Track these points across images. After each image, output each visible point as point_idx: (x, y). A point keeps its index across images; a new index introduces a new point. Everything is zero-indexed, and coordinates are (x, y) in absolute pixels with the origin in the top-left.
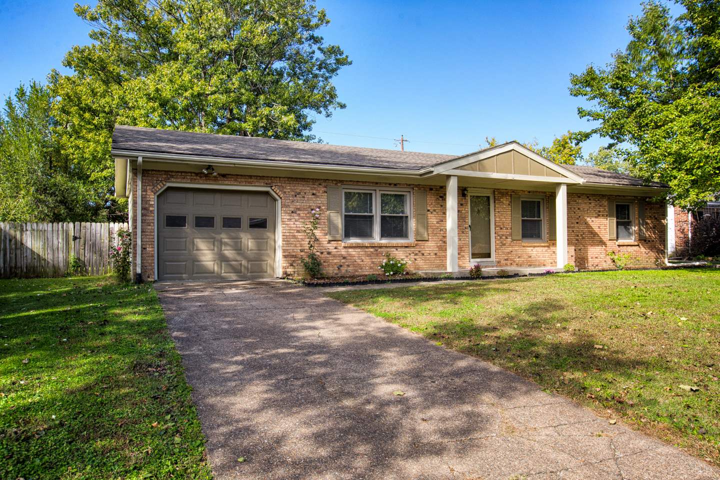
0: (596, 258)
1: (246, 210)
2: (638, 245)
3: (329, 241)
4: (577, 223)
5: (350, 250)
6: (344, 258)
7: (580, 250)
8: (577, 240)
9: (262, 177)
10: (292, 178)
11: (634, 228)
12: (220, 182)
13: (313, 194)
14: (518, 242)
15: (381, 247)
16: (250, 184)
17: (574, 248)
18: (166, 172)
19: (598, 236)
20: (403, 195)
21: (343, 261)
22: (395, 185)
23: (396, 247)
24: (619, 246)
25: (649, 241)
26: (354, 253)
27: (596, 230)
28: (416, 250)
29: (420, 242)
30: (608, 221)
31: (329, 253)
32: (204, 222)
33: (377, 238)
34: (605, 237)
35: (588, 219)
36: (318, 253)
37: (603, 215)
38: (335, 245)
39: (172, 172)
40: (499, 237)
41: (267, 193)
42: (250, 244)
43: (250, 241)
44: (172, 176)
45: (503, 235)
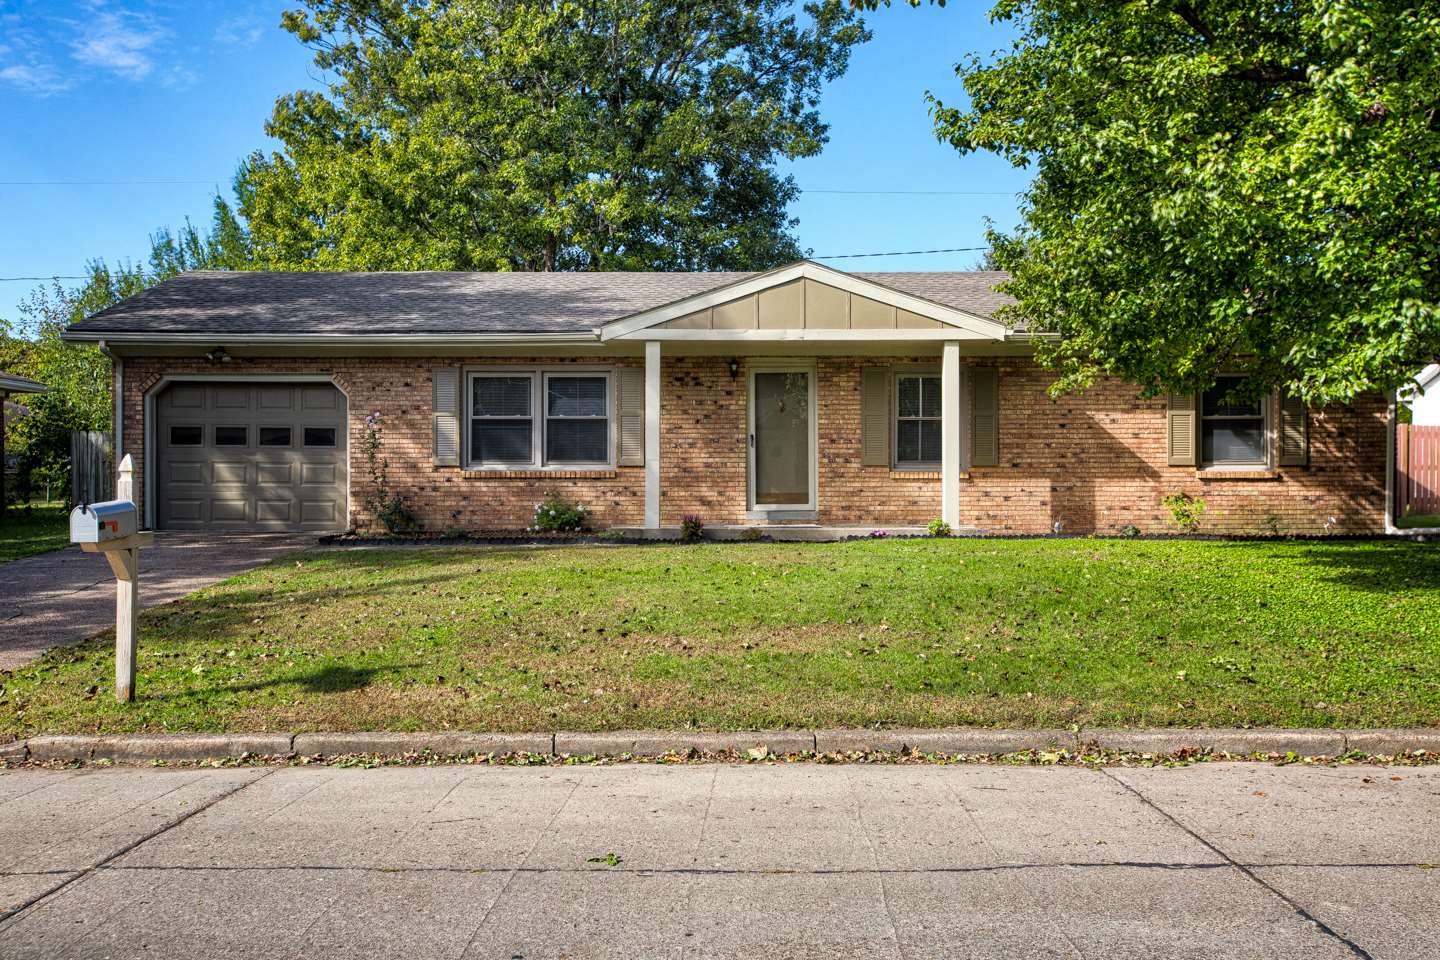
0: (1124, 508)
1: (297, 415)
2: (1279, 479)
3: (436, 468)
4: (1063, 426)
5: (477, 484)
6: (465, 498)
7: (1070, 489)
8: (1063, 466)
9: (314, 360)
10: (368, 358)
11: (1271, 435)
12: (244, 371)
13: (407, 385)
14: (879, 470)
15: (540, 479)
16: (294, 371)
17: (1049, 484)
18: (161, 359)
19: (1133, 455)
20: (605, 379)
21: (463, 503)
22: (574, 360)
23: (574, 479)
24: (1206, 481)
25: (1322, 469)
26: (484, 489)
27: (1128, 441)
28: (621, 483)
29: (627, 470)
30: (1166, 421)
31: (435, 489)
32: (231, 437)
33: (537, 463)
34: (1156, 456)
35: (1100, 416)
36: (416, 489)
37: (1149, 407)
38: (447, 475)
39: (169, 358)
40: (826, 460)
41: (329, 385)
42: (304, 471)
43: (305, 466)
44: (169, 366)
45: (838, 455)
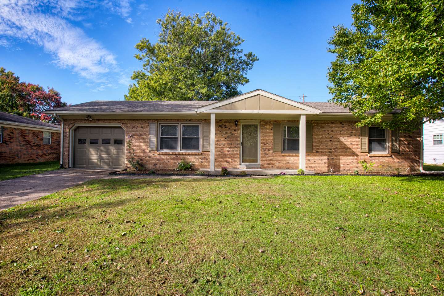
0: (348, 164)
1: (112, 135)
2: (391, 156)
3: (150, 151)
4: (331, 141)
5: (162, 156)
6: (158, 160)
7: (333, 159)
8: (331, 152)
9: (116, 120)
10: (131, 119)
11: (388, 144)
12: (97, 123)
13: (142, 127)
14: (278, 153)
15: (180, 155)
16: (110, 123)
17: (327, 157)
18: (74, 119)
19: (350, 149)
20: (199, 126)
21: (157, 161)
22: (190, 120)
23: (189, 155)
24: (371, 157)
25: (403, 154)
26: (164, 158)
27: (349, 145)
28: (203, 156)
29: (205, 152)
30: (360, 139)
31: (150, 157)
32: (94, 142)
33: (179, 150)
34: (358, 150)
35: (341, 138)
36: (144, 157)
37: (355, 135)
38: (153, 153)
39: (76, 119)
40: (263, 150)
41: (120, 127)
42: (114, 151)
43: (114, 150)
44: (76, 121)
45: (266, 149)
